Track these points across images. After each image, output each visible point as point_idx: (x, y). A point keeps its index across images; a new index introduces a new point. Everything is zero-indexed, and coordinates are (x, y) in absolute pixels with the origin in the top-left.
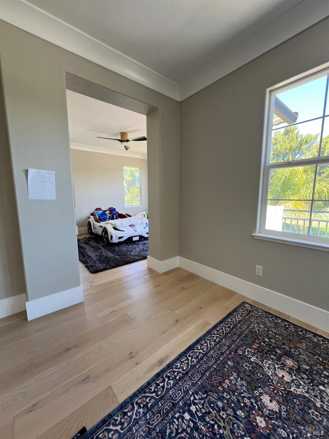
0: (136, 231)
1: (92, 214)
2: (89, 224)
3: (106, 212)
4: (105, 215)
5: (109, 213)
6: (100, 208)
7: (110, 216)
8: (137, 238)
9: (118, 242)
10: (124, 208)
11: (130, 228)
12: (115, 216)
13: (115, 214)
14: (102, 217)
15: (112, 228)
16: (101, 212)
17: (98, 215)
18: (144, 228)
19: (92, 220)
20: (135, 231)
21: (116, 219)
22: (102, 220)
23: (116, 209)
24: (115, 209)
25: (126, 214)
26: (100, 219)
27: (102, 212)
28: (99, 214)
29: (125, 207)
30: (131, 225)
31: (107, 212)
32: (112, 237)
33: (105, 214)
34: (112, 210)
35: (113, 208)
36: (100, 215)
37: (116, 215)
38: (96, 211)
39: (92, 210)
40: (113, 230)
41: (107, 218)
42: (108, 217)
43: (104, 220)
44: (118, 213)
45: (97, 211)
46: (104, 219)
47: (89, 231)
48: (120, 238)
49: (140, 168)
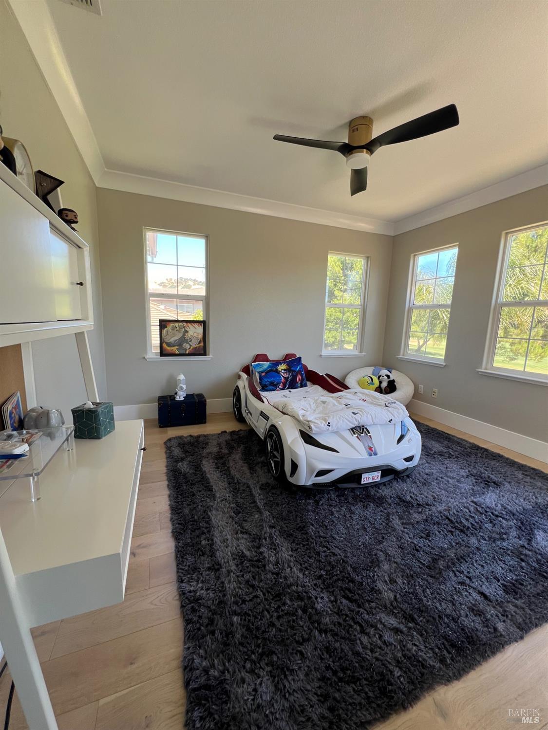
0: (376, 454)
1: (247, 370)
2: (237, 393)
3: (278, 368)
4: (276, 374)
5: (285, 370)
6: (265, 355)
7: (288, 378)
8: (376, 477)
9: (314, 485)
10: (321, 356)
11: (353, 439)
12: (299, 378)
13: (300, 372)
14: (268, 378)
15: (297, 435)
16: (266, 365)
17: (259, 373)
18: (399, 441)
19: (243, 383)
20: (372, 451)
21: (302, 386)
22: (266, 386)
23: (302, 359)
24: (300, 358)
25: (327, 375)
26: (264, 383)
27: (269, 367)
28: (261, 370)
29: (322, 354)
30: (355, 428)
31: (282, 367)
32: (295, 467)
33: (277, 372)
34: (292, 361)
35: (294, 355)
36: (263, 374)
37: (302, 375)
38: (254, 362)
39: (246, 358)
40: (301, 441)
41: (278, 383)
42: (283, 380)
43: (271, 387)
44: (305, 367)
45: (256, 363)
46: (272, 384)
47: (234, 410)
48: (321, 473)
49: (368, 257)
